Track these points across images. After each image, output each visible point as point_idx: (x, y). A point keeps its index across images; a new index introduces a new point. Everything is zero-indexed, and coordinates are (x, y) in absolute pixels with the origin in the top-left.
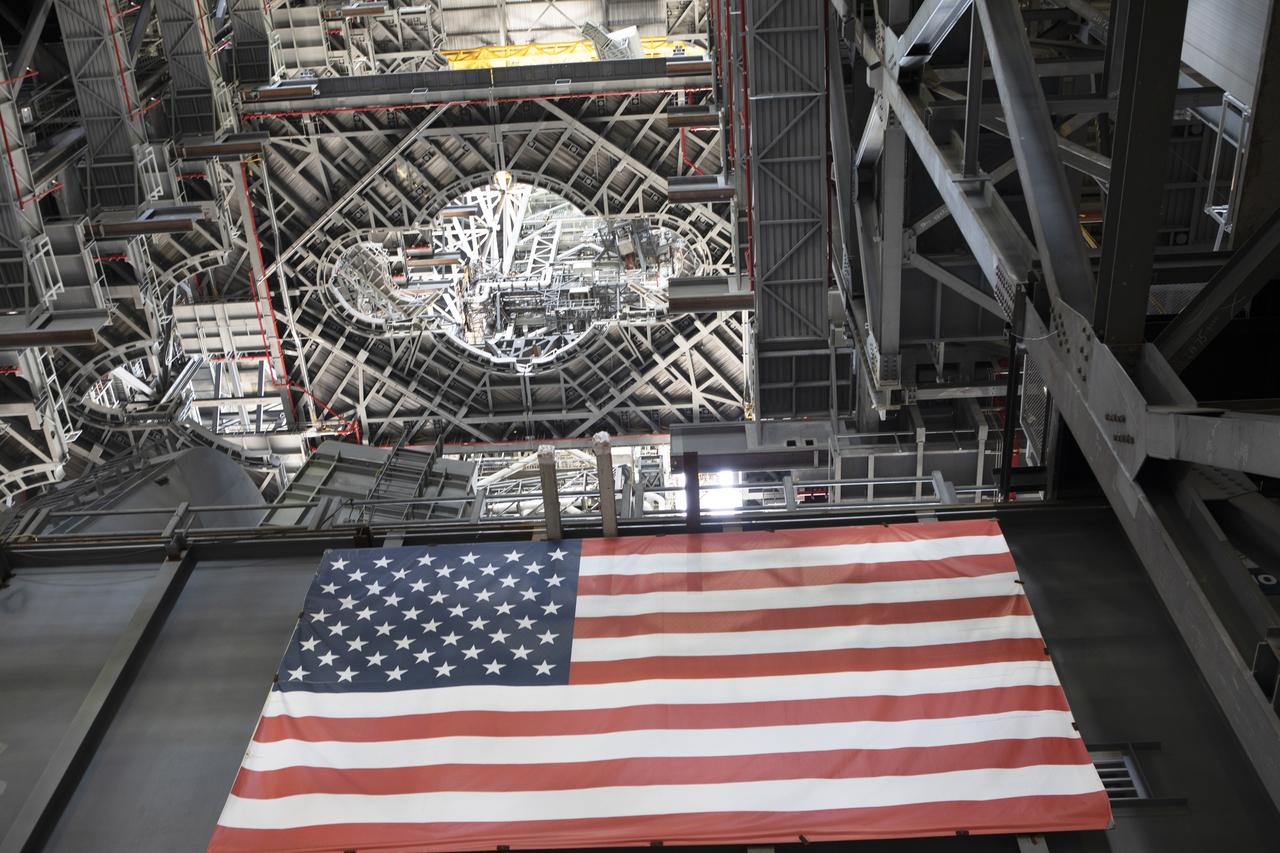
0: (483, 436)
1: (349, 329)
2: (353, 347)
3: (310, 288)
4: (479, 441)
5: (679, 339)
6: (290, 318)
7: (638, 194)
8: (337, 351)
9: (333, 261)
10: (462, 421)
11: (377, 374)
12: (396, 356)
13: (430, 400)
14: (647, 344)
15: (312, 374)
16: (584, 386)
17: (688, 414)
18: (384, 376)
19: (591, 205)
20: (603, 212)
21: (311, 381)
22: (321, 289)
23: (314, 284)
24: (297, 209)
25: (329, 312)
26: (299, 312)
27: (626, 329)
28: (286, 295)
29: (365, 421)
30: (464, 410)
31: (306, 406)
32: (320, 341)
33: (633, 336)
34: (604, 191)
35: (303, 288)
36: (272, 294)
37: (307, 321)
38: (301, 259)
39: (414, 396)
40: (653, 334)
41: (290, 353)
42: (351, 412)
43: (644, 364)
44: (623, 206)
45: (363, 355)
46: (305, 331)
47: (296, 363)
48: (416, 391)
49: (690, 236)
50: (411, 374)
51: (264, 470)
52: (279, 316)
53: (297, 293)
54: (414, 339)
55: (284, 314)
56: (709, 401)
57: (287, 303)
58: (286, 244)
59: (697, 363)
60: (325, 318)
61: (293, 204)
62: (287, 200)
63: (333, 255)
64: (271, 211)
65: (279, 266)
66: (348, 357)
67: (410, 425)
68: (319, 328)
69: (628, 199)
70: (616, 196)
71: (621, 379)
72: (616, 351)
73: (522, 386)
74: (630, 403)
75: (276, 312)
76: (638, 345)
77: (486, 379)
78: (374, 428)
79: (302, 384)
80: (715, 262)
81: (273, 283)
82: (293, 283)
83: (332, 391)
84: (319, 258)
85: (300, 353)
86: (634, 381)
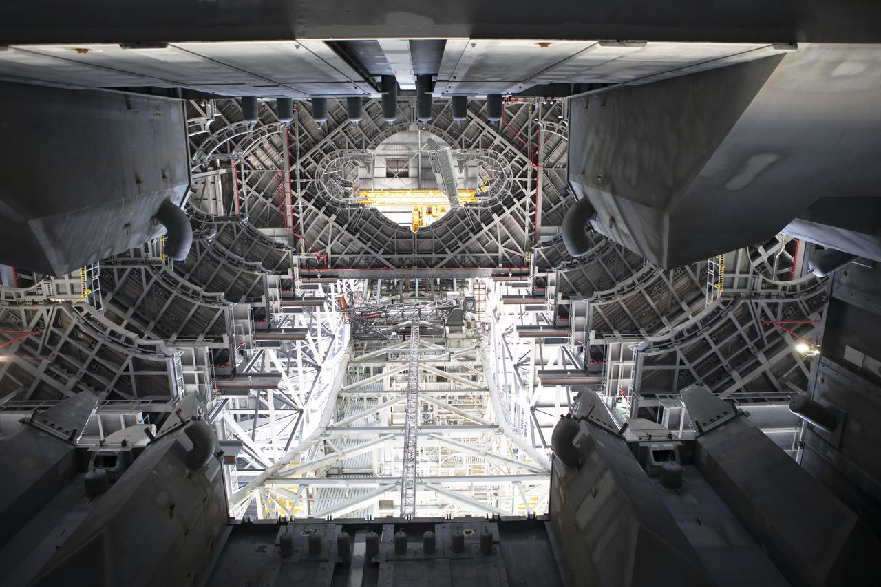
0: (391, 266)
1: (328, 203)
2: (329, 212)
3: (311, 180)
4: (388, 268)
5: (495, 216)
6: (299, 194)
7: (479, 139)
8: (321, 215)
9: (324, 167)
10: (381, 257)
11: (340, 228)
12: (350, 219)
13: (366, 244)
14: (478, 219)
15: (305, 229)
16: (445, 242)
17: (496, 259)
18: (343, 230)
19: (456, 143)
20: (462, 147)
21: (304, 232)
22: (316, 181)
23: (313, 178)
24: (310, 137)
25: (319, 194)
26: (304, 191)
27: (468, 210)
28: (299, 181)
29: (330, 255)
30: (382, 250)
31: (300, 245)
32: (313, 207)
33: (472, 215)
34: (463, 136)
35: (308, 180)
36: (292, 180)
37: (307, 197)
38: (310, 163)
39: (358, 241)
40: (481, 215)
41: (296, 215)
42: (323, 250)
43: (476, 230)
44: (471, 144)
45: (334, 217)
46: (306, 203)
47: (298, 222)
48: (358, 238)
49: (503, 162)
50: (357, 230)
51: (284, 250)
52: (294, 193)
53: (305, 180)
54: (360, 210)
55: (296, 192)
56: (506, 252)
57: (299, 186)
58: (302, 154)
59: (501, 230)
60: (316, 197)
61: (309, 135)
62: (306, 132)
63: (324, 163)
64: (297, 138)
65: (297, 167)
66: (326, 218)
67: (352, 260)
68: (313, 201)
69: (474, 141)
70: (469, 140)
71: (465, 239)
72: (462, 222)
73: (413, 239)
74: (467, 251)
75: (292, 191)
76: (474, 220)
77: (395, 234)
78: (334, 260)
79: (300, 233)
80: (514, 177)
81: (293, 175)
82: (303, 176)
83: (314, 239)
84: (318, 164)
85: (301, 215)
86: (470, 238)
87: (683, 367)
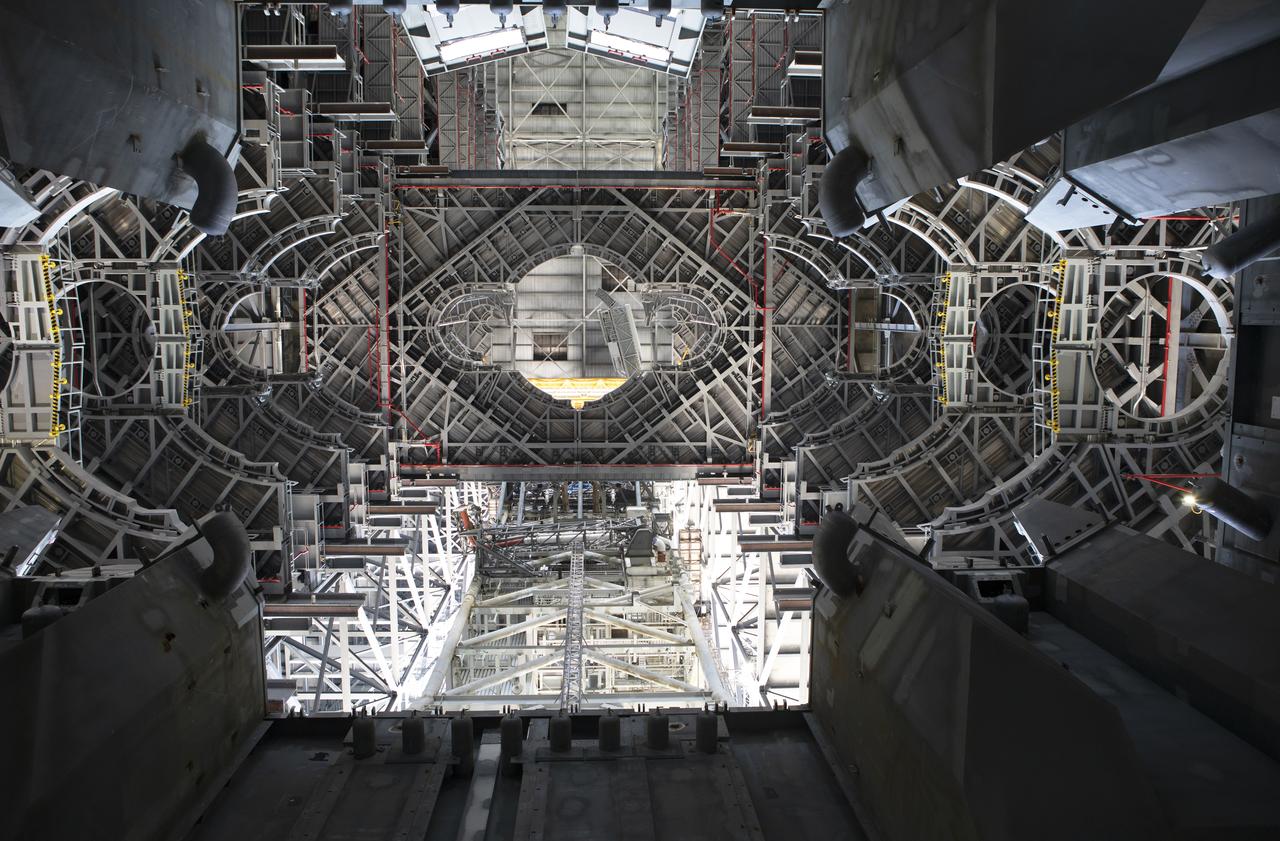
0: (540, 461)
1: (445, 364)
2: (445, 378)
3: (420, 328)
4: (537, 464)
5: (700, 384)
6: (402, 349)
7: (676, 268)
8: (434, 382)
9: (440, 308)
10: (524, 446)
11: (463, 401)
12: (479, 388)
13: (502, 426)
14: (675, 388)
15: (409, 403)
16: (624, 424)
17: (702, 450)
18: (467, 404)
19: (641, 274)
20: (649, 281)
21: (408, 407)
22: (428, 329)
23: (424, 325)
24: (421, 263)
25: (432, 348)
26: (409, 344)
27: (660, 375)
28: (401, 329)
29: (446, 444)
30: (527, 436)
31: (401, 428)
32: (422, 369)
33: (665, 383)
34: (651, 263)
35: (415, 328)
36: (391, 328)
37: (414, 354)
38: (420, 301)
39: (490, 421)
40: (679, 383)
41: (396, 381)
42: (436, 436)
43: (672, 406)
44: (664, 276)
45: (453, 384)
46: (412, 362)
47: (399, 391)
48: (491, 418)
49: (712, 303)
50: (488, 406)
51: (375, 426)
52: (393, 347)
53: (410, 328)
54: (494, 375)
55: (397, 344)
56: (719, 440)
57: (401, 336)
58: (408, 288)
59: (710, 406)
60: (428, 353)
61: (419, 260)
62: (415, 256)
63: (441, 303)
64: (401, 265)
65: (400, 307)
66: (442, 385)
67: (480, 451)
68: (422, 359)
69: (668, 271)
70: (660, 270)
71: (655, 418)
72: (650, 394)
73: (575, 421)
74: (658, 439)
75: (391, 344)
76: (669, 390)
77: (547, 412)
78: (452, 451)
79: (401, 409)
80: (729, 325)
81: (392, 320)
82: (407, 321)
83: (421, 419)
84: (431, 304)
85: (403, 382)
86: (663, 418)
87: (1005, 553)
